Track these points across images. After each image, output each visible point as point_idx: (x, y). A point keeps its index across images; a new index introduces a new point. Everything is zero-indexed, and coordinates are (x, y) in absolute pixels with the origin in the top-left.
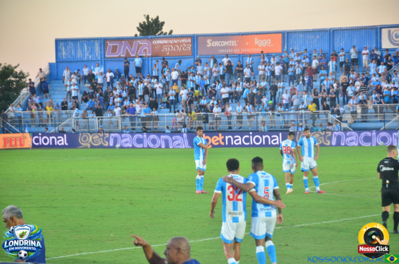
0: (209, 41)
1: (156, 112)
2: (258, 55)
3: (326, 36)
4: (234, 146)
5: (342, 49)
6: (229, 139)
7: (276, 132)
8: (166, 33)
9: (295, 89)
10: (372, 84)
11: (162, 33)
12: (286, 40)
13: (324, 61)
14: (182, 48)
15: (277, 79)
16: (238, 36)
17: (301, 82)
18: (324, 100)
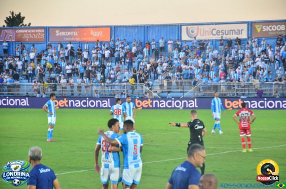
0: (57, 31)
1: (18, 82)
2: (93, 42)
3: (142, 30)
4: (75, 107)
5: (154, 40)
6: (72, 103)
7: (106, 98)
8: (26, 25)
9: (119, 68)
10: (174, 65)
11: (23, 25)
12: (113, 32)
13: (140, 48)
14: (38, 36)
15: (107, 60)
16: (78, 29)
17: (123, 63)
18: (140, 76)
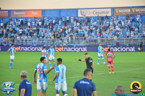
0: (15, 12)
3: (58, 12)
4: (25, 51)
5: (64, 17)
6: (23, 49)
7: (40, 46)
10: (74, 30)
12: (43, 13)
13: (57, 21)
14: (5, 15)
15: (40, 27)
16: (25, 11)
17: (48, 28)
18: (57, 35)
